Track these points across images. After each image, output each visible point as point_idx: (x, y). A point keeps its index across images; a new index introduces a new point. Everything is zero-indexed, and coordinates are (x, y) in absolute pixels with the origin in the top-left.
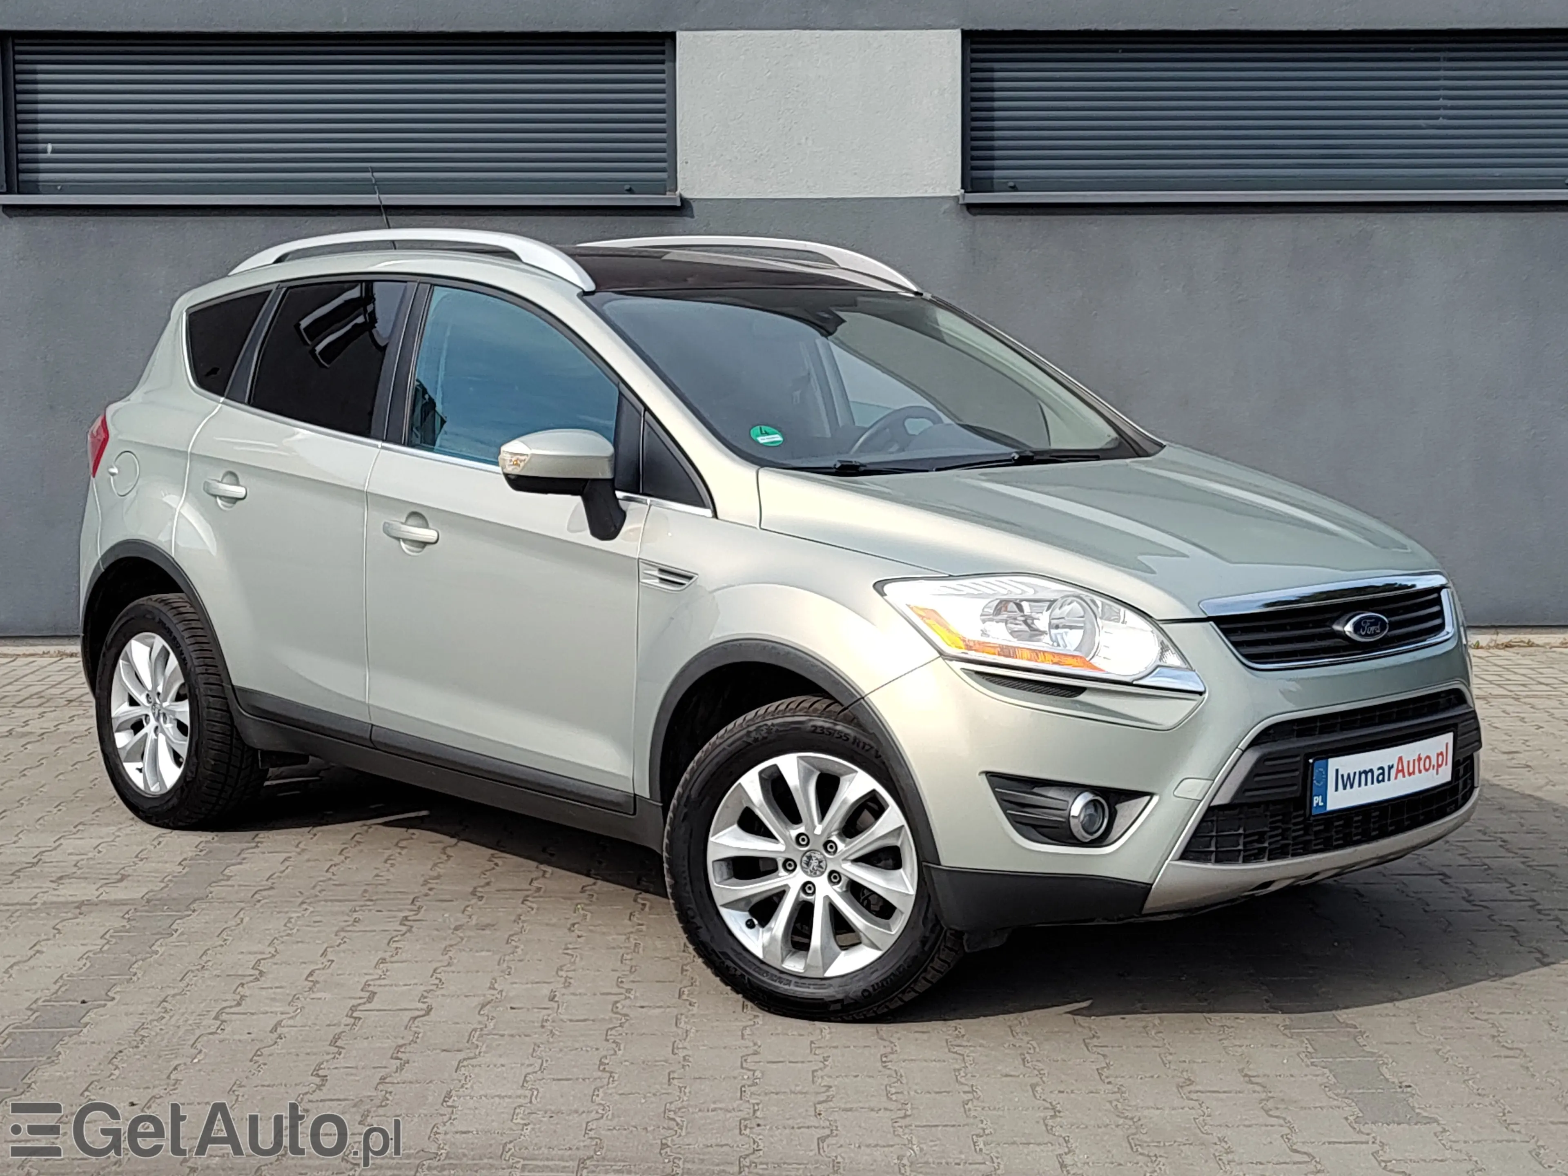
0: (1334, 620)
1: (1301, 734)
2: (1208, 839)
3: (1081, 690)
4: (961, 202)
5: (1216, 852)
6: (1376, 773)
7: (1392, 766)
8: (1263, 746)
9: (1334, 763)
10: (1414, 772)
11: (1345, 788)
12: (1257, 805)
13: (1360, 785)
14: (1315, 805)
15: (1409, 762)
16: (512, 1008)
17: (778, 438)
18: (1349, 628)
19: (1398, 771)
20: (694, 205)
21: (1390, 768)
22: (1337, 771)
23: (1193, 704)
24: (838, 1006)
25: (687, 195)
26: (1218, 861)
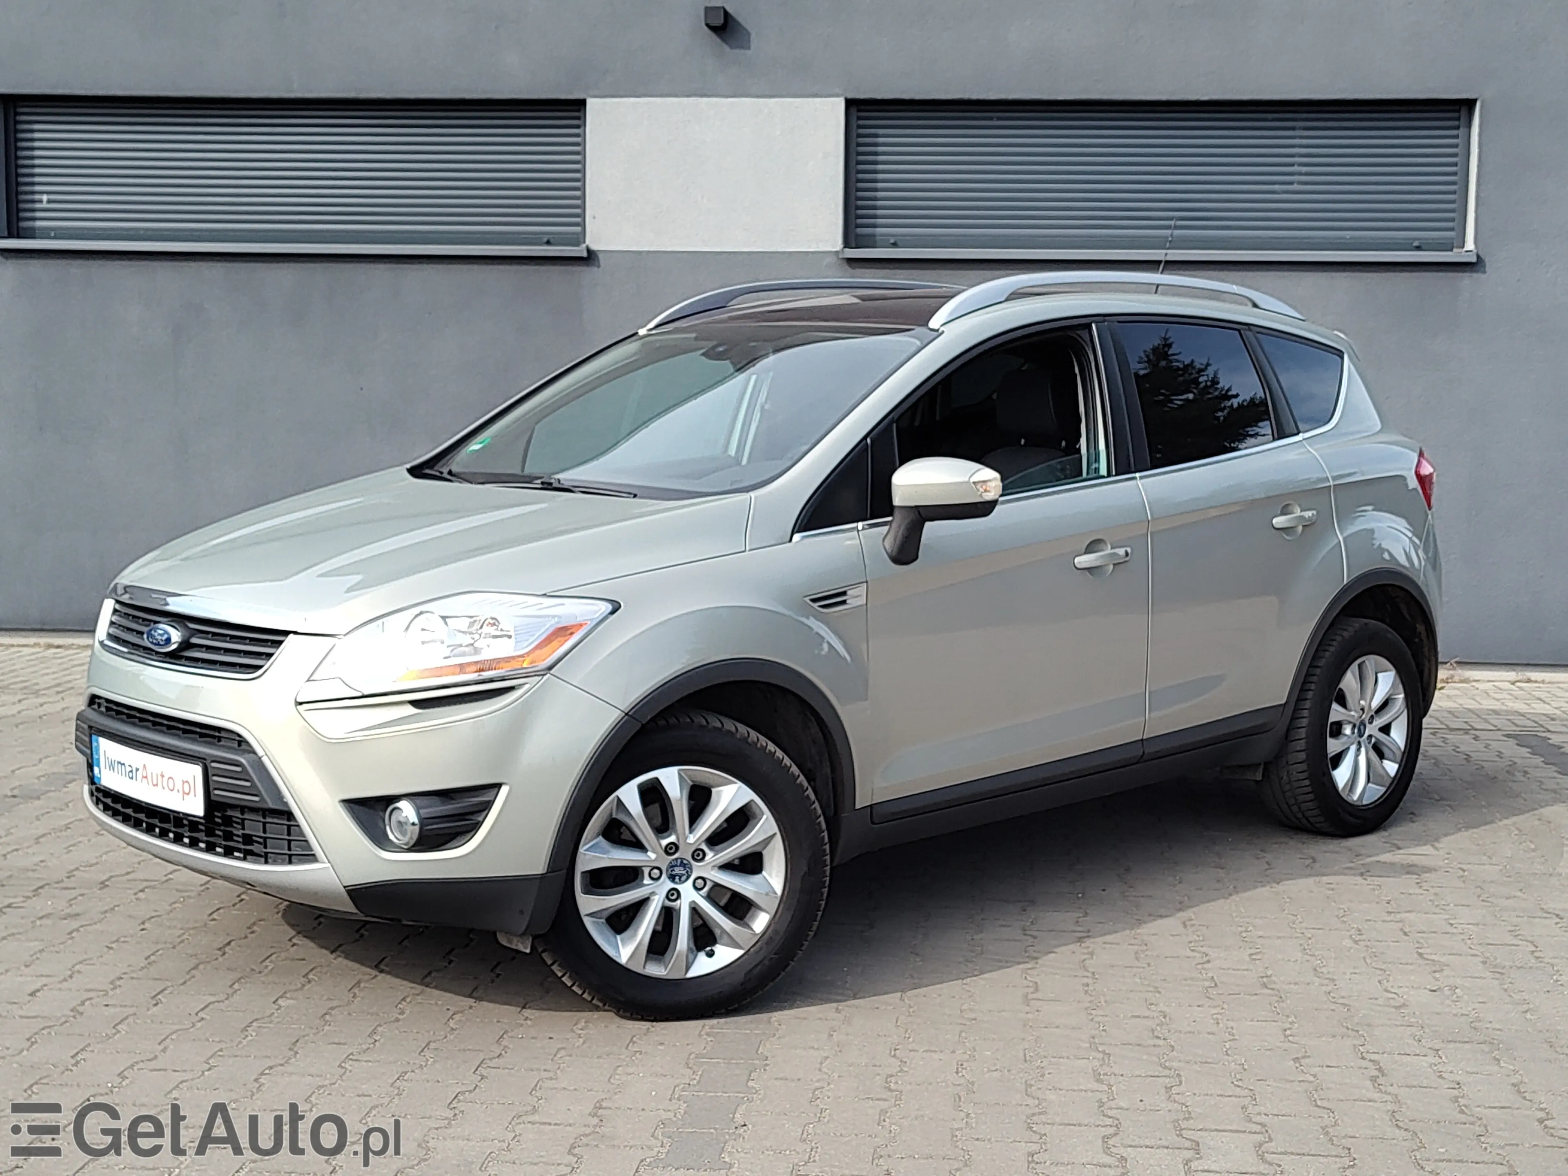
4: (840, 257)
6: (127, 769)
19: (143, 777)
20: (601, 256)
21: (137, 770)
25: (594, 247)
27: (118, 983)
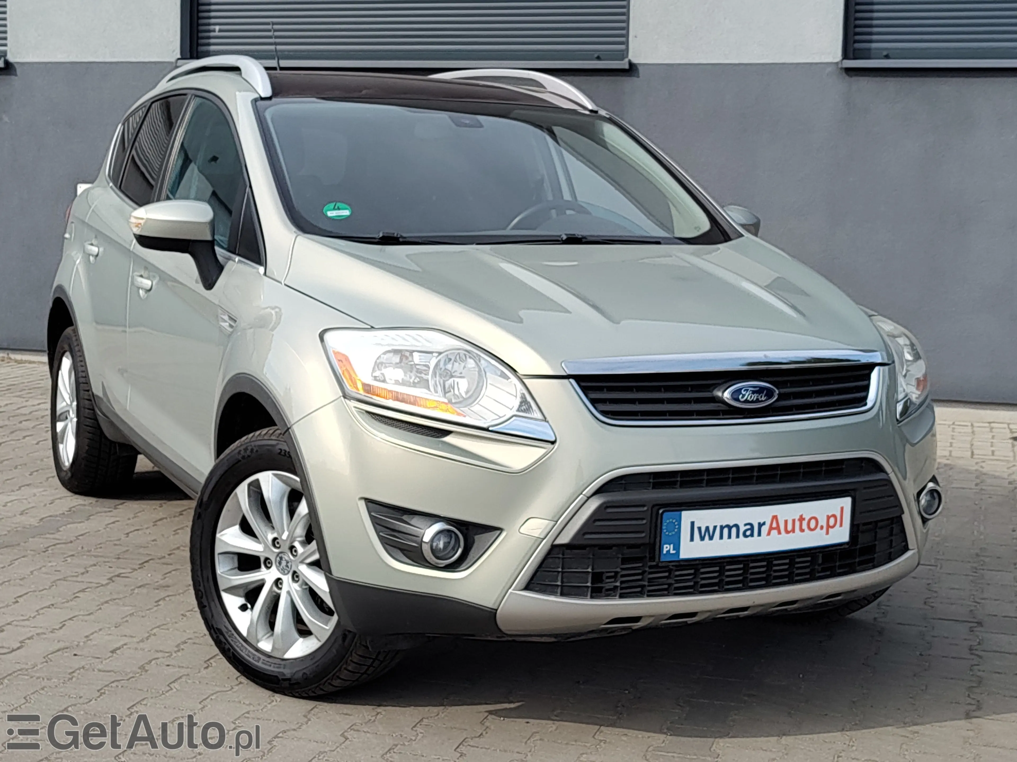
0: (715, 386)
1: (656, 486)
2: (556, 573)
3: (447, 433)
4: (840, 66)
5: (562, 586)
6: (742, 528)
7: (764, 524)
8: (609, 494)
9: (687, 516)
10: (793, 531)
11: (702, 539)
12: (609, 547)
13: (721, 537)
14: (665, 552)
15: (786, 522)
16: (75, 655)
17: (346, 213)
18: (727, 395)
19: (771, 528)
20: (640, 69)
21: (760, 525)
22: (693, 524)
23: (542, 451)
24: (286, 684)
25: (635, 61)
26: (563, 594)
27: (182, 647)
